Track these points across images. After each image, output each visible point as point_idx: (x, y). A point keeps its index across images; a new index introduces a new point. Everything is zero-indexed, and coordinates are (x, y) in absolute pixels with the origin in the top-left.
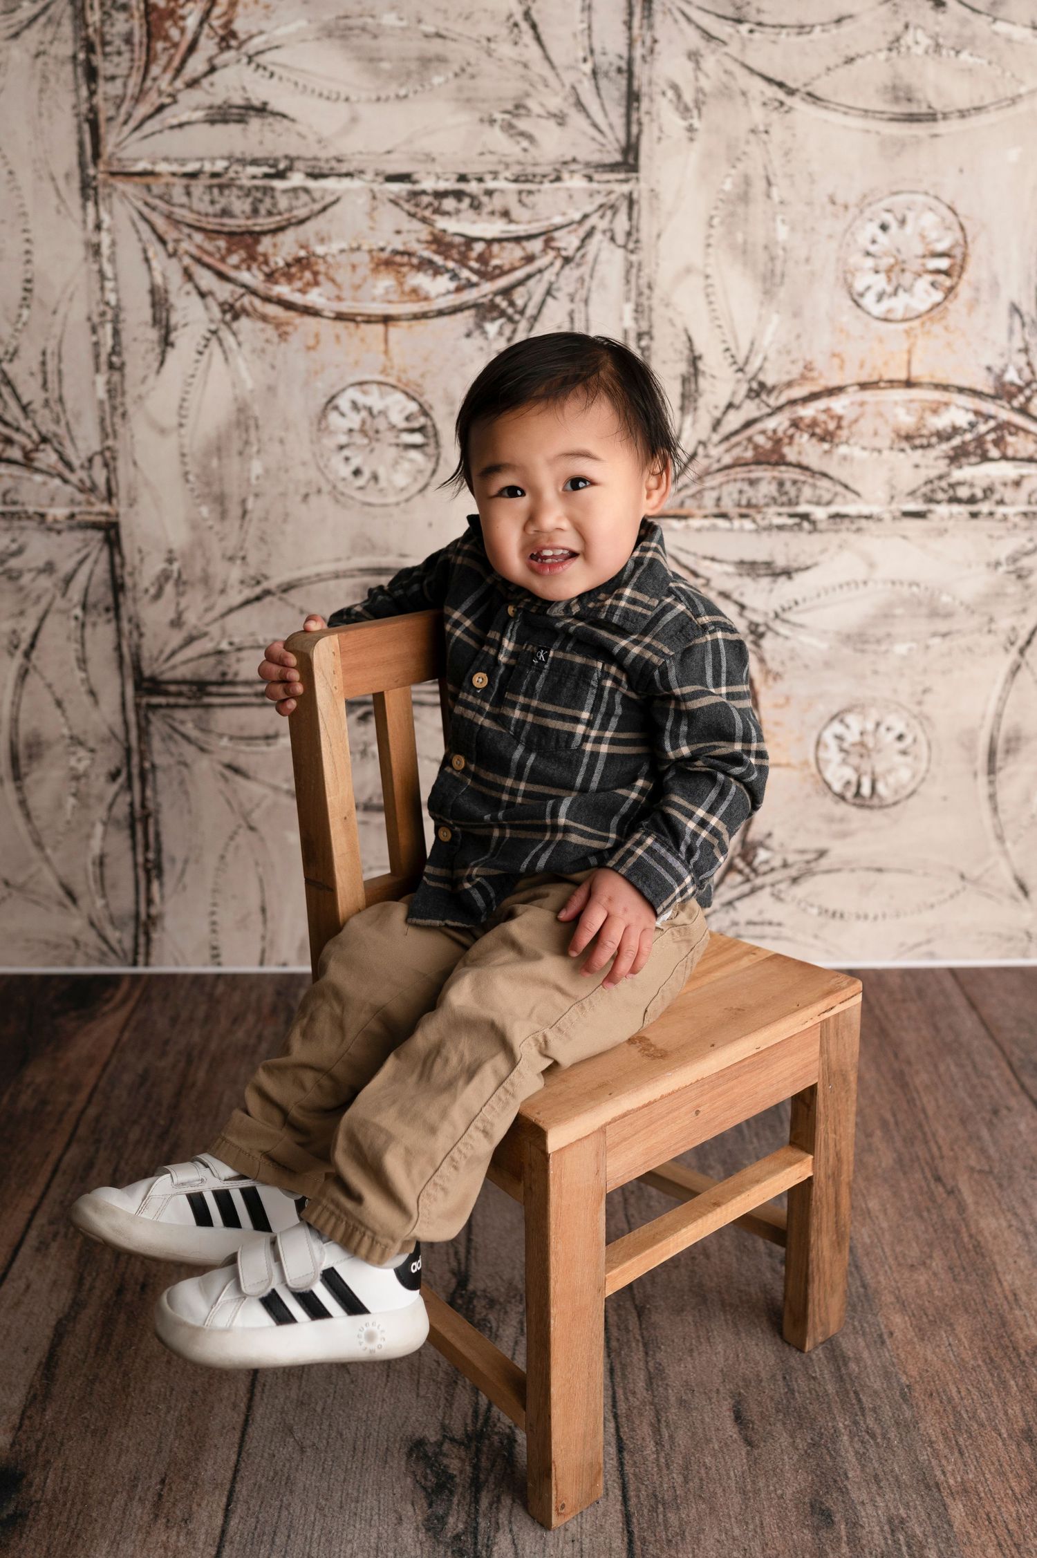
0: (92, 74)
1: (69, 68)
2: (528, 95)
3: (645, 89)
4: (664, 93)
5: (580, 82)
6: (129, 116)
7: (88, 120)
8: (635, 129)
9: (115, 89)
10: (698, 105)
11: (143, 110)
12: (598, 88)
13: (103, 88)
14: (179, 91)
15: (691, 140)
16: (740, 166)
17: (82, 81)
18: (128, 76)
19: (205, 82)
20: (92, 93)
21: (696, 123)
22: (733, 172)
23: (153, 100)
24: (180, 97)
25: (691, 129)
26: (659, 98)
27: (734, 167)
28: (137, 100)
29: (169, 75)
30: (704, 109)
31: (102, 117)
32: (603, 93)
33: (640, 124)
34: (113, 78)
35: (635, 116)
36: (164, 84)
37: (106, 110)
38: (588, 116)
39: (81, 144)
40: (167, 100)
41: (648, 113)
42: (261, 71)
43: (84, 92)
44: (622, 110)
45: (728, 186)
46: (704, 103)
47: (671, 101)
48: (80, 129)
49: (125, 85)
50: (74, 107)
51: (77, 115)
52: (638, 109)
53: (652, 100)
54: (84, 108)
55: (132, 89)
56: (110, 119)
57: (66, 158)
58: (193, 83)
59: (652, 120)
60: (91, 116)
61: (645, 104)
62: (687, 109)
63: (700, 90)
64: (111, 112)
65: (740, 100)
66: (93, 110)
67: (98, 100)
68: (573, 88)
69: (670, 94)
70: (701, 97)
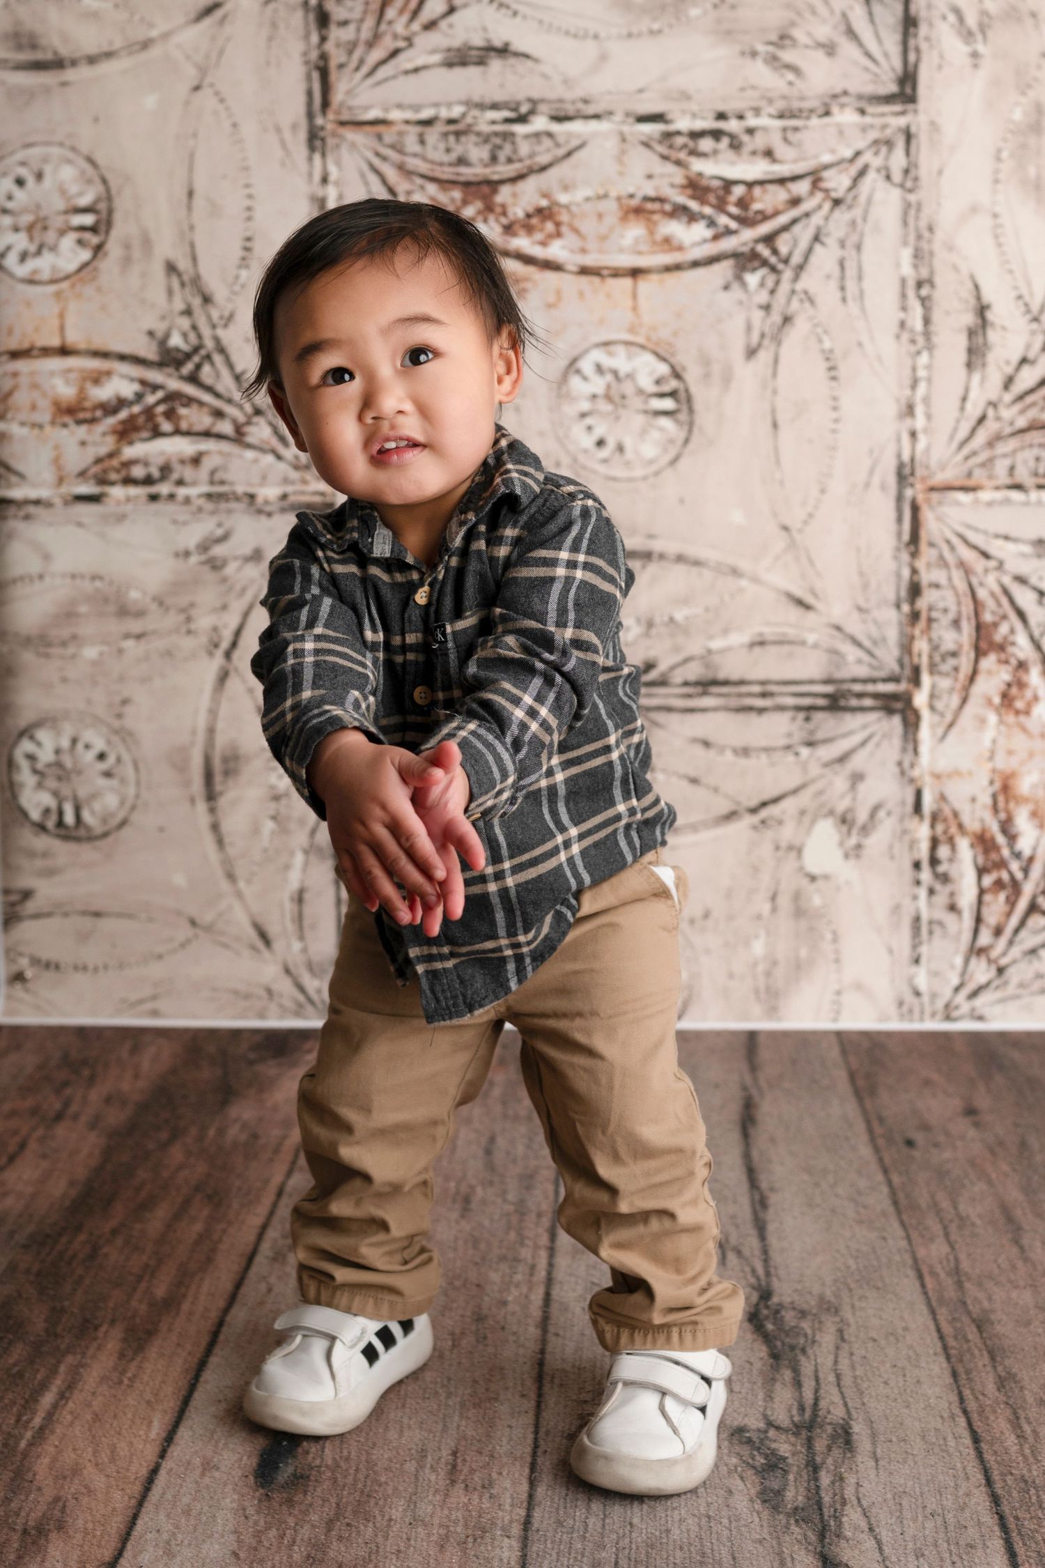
0: (323, 19)
1: (300, 14)
2: (793, 24)
3: (923, 14)
4: (944, 18)
5: (851, 8)
6: (361, 62)
7: (318, 68)
8: (912, 57)
9: (347, 34)
10: (983, 28)
11: (377, 54)
12: (870, 14)
13: (335, 33)
14: (415, 34)
15: (976, 66)
16: (1031, 93)
17: (313, 27)
18: (362, 20)
19: (443, 24)
20: (323, 39)
21: (980, 48)
22: (1023, 100)
23: (388, 44)
24: (417, 40)
25: (975, 55)
26: (938, 23)
27: (1024, 93)
28: (370, 45)
29: (405, 18)
30: (990, 34)
31: (333, 64)
32: (877, 20)
33: (918, 50)
34: (344, 23)
35: (912, 43)
36: (399, 28)
37: (337, 57)
38: (860, 44)
39: (310, 94)
40: (402, 44)
41: (927, 39)
42: (503, 11)
43: (315, 38)
44: (898, 37)
45: (1018, 115)
46: (989, 27)
47: (952, 26)
48: (309, 78)
49: (358, 30)
50: (305, 54)
51: (307, 63)
52: (916, 35)
53: (931, 25)
54: (314, 55)
55: (366, 34)
56: (341, 66)
57: (293, 106)
58: (431, 26)
59: (931, 47)
60: (322, 63)
61: (923, 30)
62: (970, 33)
63: (984, 13)
64: (343, 59)
65: (1029, 22)
66: (324, 57)
67: (329, 46)
68: (844, 15)
69: (952, 18)
70: (986, 20)
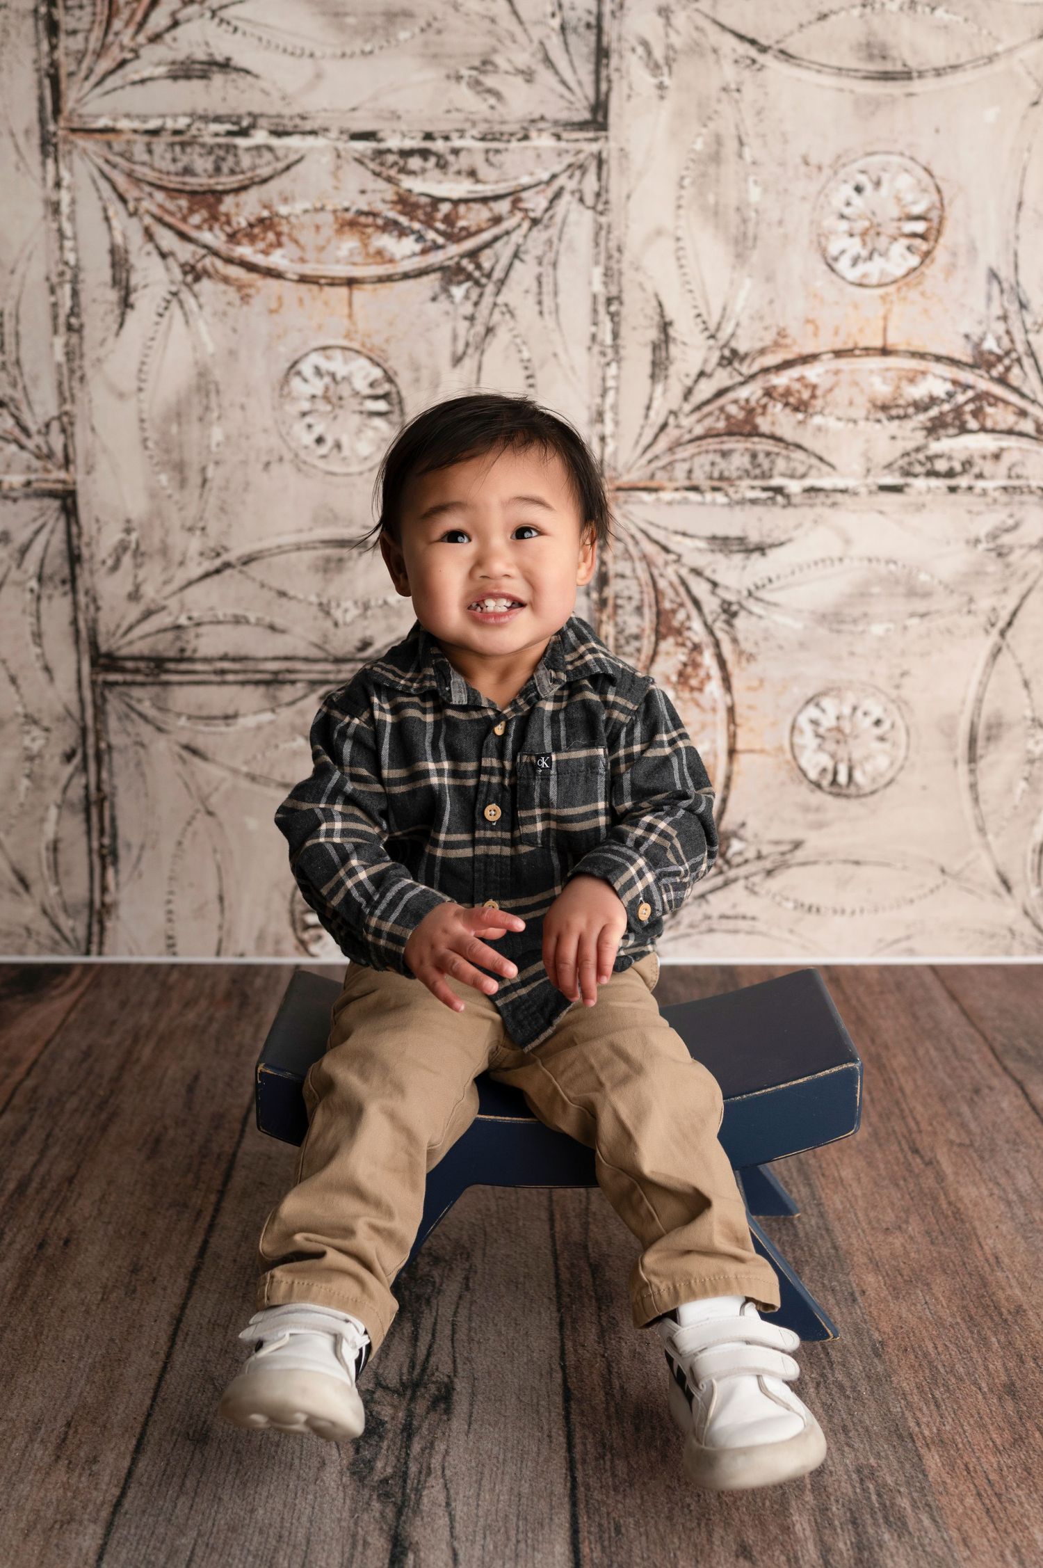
0: (53, 28)
1: (30, 22)
2: (495, 50)
3: (614, 45)
4: (633, 50)
5: (548, 37)
6: (91, 71)
7: (49, 75)
8: (604, 87)
9: (76, 43)
10: (669, 62)
11: (105, 65)
12: (566, 43)
13: (65, 42)
14: (141, 46)
15: (662, 97)
16: (711, 125)
17: (43, 35)
18: (90, 31)
19: (168, 37)
20: (53, 48)
21: (666, 80)
22: (704, 131)
23: (115, 54)
24: (143, 52)
25: (661, 86)
26: (628, 54)
27: (705, 126)
28: (99, 55)
29: (131, 30)
30: (675, 66)
31: (63, 72)
32: (572, 49)
33: (609, 81)
34: (74, 32)
35: (604, 73)
36: (126, 39)
37: (67, 65)
38: (557, 73)
39: (41, 100)
40: (129, 55)
41: (617, 70)
42: (224, 26)
43: (45, 46)
44: (591, 67)
45: (699, 146)
46: (674, 60)
47: (641, 57)
48: (40, 85)
49: (87, 40)
50: (35, 61)
51: (38, 70)
52: (607, 65)
53: (621, 56)
54: (45, 62)
55: (94, 44)
56: (71, 74)
57: (25, 112)
58: (156, 38)
59: (621, 77)
60: (52, 71)
61: (614, 61)
62: (657, 66)
63: (670, 47)
64: (73, 68)
65: (711, 57)
66: (54, 65)
67: (59, 54)
68: (542, 43)
69: (640, 50)
70: (671, 54)
